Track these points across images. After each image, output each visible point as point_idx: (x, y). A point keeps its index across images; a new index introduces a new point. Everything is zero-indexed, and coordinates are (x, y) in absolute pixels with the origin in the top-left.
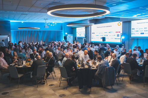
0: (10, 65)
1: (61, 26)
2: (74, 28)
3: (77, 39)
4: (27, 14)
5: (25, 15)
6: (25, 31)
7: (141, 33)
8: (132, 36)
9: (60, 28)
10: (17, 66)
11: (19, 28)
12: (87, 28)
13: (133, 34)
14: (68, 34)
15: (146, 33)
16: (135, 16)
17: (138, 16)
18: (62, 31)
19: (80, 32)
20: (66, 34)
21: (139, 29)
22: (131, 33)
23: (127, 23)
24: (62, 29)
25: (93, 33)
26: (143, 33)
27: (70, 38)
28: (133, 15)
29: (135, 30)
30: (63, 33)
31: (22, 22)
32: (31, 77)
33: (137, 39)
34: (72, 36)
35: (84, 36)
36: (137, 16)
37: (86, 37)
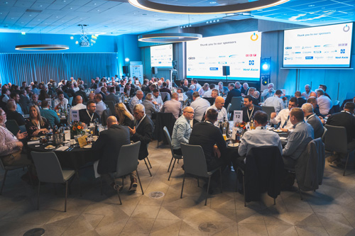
0: (29, 143)
1: (115, 43)
2: (144, 47)
3: (156, 71)
4: (41, 11)
5: (35, 14)
6: (29, 56)
7: (307, 58)
8: (286, 63)
9: (113, 47)
10: (51, 147)
11: (17, 47)
12: (176, 47)
13: (289, 59)
14: (131, 60)
15: (318, 58)
16: (293, 20)
17: (301, 18)
18: (116, 55)
19: (161, 56)
20: (127, 60)
21: (303, 48)
22: (284, 56)
23: (274, 35)
24: (116, 50)
25: (190, 58)
26: (312, 57)
27: (137, 70)
28: (290, 17)
29: (294, 50)
30: (119, 57)
31: (24, 33)
32: (97, 175)
33: (297, 70)
34: (141, 66)
35: (171, 65)
36: (298, 19)
37: (175, 66)
